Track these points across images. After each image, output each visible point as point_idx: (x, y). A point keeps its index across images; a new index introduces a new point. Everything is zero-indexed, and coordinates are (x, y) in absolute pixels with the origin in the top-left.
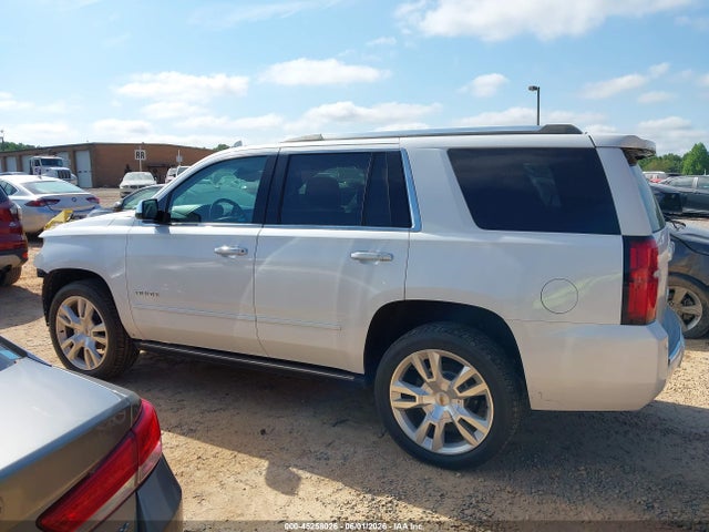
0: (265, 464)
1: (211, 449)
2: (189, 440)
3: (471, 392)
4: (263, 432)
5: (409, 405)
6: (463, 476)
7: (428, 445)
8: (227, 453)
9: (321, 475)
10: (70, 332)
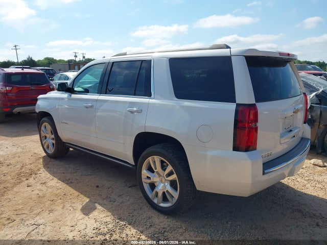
0: (88, 200)
1: (72, 191)
2: (68, 186)
3: (171, 178)
4: (97, 187)
5: (149, 181)
6: (168, 218)
7: (155, 201)
8: (77, 193)
9: (104, 208)
10: (46, 137)
